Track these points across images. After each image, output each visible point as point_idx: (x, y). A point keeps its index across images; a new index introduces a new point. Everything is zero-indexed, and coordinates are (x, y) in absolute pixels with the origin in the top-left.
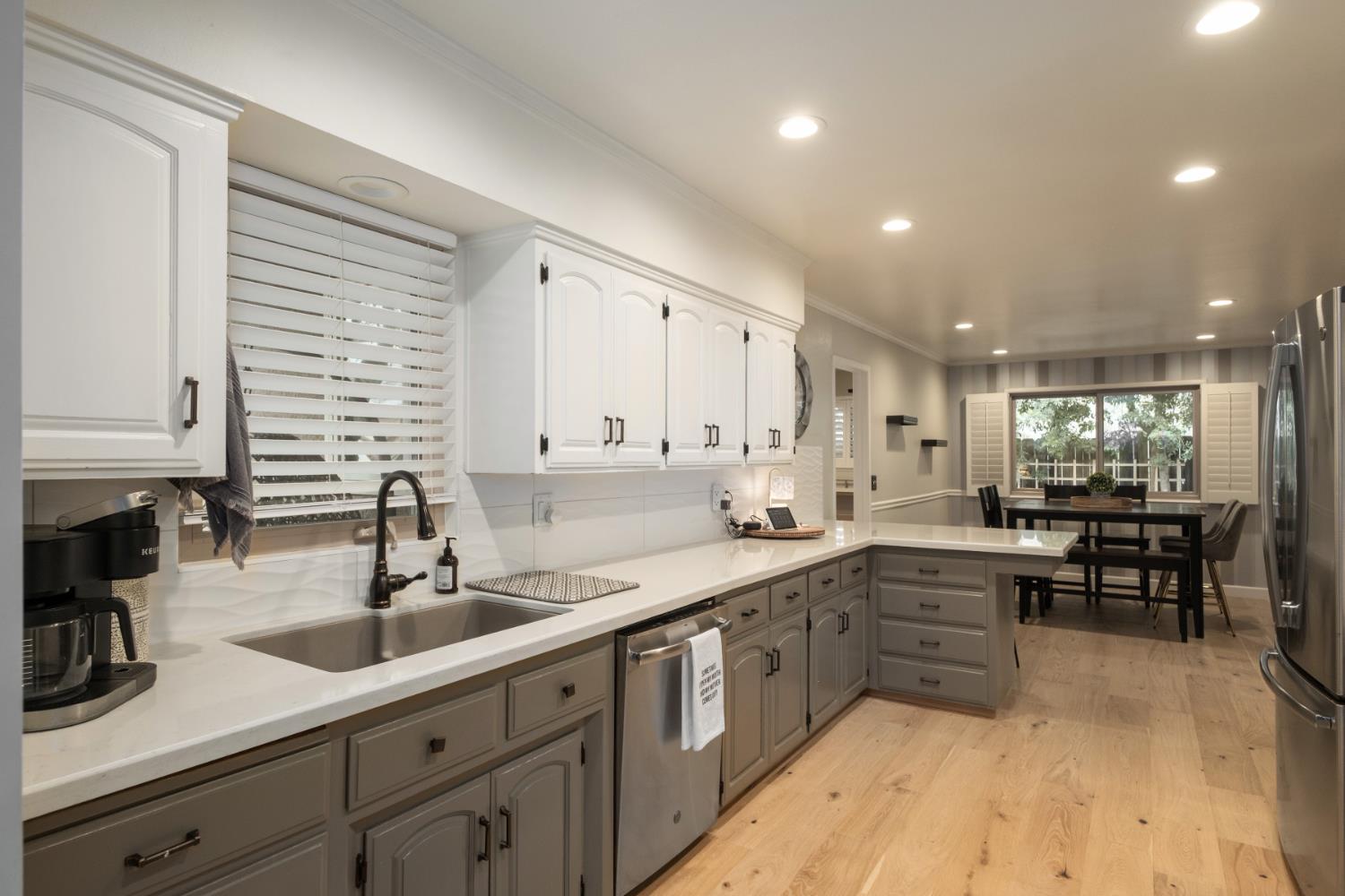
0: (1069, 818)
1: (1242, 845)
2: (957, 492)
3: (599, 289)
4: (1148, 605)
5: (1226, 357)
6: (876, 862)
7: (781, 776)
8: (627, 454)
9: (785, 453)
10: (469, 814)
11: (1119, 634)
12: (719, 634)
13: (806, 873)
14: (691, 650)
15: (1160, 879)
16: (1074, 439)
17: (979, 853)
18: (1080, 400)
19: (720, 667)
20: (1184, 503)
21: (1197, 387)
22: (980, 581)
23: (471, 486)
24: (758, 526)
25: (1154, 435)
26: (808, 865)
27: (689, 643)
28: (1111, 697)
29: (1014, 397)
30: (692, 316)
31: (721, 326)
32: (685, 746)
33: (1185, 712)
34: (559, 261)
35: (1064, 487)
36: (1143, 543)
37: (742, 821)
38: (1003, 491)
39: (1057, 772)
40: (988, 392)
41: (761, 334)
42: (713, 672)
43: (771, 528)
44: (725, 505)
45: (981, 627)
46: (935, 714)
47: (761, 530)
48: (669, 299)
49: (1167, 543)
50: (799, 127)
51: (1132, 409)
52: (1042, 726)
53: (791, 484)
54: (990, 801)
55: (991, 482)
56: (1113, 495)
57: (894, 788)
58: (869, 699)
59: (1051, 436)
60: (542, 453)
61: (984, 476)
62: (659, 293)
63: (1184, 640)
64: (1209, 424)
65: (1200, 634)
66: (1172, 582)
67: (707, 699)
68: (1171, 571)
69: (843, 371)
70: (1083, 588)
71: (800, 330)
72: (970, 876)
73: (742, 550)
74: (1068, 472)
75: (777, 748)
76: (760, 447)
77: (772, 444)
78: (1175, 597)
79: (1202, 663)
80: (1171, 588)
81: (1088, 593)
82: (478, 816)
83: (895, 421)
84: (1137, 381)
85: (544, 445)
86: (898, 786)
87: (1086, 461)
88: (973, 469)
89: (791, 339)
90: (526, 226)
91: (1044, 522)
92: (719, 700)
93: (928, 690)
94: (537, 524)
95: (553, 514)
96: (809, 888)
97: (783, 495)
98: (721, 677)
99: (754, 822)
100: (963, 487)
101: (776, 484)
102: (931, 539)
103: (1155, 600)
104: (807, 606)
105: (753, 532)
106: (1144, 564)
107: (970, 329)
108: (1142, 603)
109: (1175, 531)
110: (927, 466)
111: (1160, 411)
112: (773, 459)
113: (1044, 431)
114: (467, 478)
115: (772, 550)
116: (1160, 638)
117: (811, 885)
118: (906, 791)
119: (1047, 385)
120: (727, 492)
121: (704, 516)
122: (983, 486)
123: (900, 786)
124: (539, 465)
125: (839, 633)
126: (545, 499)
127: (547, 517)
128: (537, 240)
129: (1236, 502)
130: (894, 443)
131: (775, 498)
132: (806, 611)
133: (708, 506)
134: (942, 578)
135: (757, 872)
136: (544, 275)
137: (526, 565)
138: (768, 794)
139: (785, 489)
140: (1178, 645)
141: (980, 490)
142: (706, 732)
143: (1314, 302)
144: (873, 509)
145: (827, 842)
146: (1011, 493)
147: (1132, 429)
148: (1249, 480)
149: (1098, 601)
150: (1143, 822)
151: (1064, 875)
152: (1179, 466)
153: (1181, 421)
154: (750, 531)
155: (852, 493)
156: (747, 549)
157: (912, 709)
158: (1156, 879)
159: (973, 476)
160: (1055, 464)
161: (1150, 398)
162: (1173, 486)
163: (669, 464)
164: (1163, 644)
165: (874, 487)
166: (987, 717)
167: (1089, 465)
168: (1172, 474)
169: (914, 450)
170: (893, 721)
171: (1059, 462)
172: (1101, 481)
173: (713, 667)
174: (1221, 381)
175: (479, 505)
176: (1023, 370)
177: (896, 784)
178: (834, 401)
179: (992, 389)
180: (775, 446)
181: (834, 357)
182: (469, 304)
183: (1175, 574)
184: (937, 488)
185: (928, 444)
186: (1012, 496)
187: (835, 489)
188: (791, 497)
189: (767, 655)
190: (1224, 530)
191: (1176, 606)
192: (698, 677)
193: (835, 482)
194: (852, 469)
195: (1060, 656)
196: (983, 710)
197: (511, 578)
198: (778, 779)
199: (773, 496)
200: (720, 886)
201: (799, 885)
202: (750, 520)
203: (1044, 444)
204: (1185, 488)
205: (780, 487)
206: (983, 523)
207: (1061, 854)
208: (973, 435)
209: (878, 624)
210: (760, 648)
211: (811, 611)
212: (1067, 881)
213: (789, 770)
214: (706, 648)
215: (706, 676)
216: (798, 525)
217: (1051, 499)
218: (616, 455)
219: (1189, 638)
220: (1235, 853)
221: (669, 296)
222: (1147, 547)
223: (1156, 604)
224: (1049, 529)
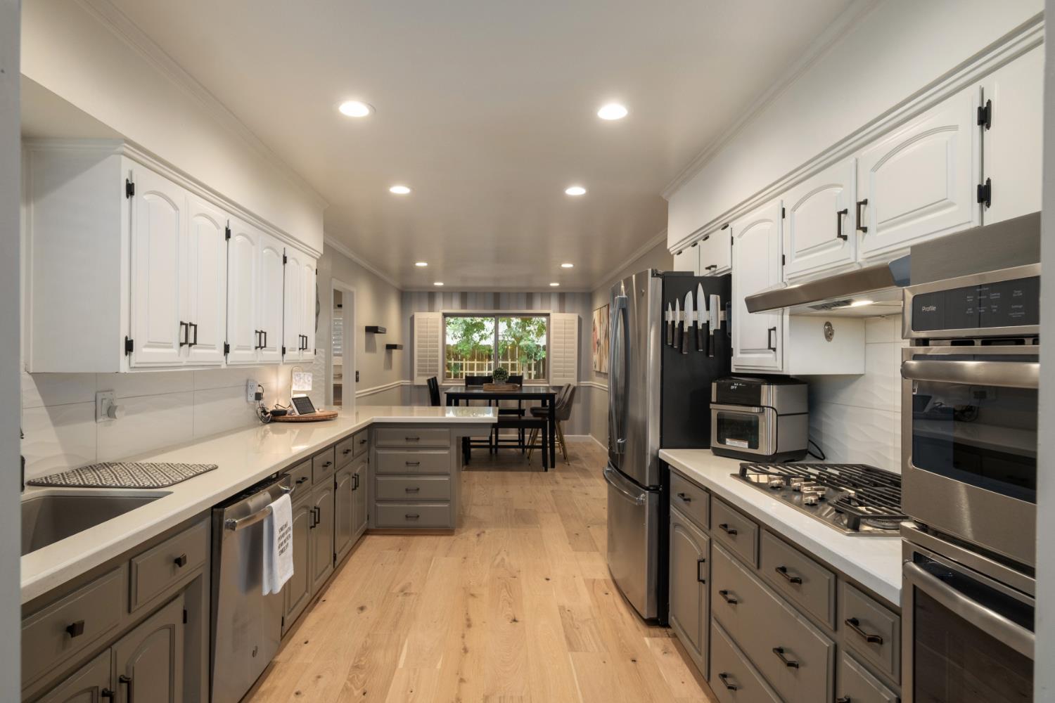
0: (510, 587)
1: (595, 580)
2: (407, 382)
3: (176, 208)
4: (523, 451)
5: (563, 297)
6: (402, 646)
7: (318, 604)
8: (197, 355)
9: (309, 354)
10: (92, 690)
11: (512, 471)
12: (290, 499)
13: (356, 667)
14: (272, 514)
15: (562, 608)
16: (476, 346)
17: (465, 622)
18: (479, 320)
19: (290, 524)
20: (541, 387)
21: (547, 315)
22: (446, 443)
23: (34, 386)
24: (284, 413)
25: (522, 343)
26: (356, 661)
27: (271, 508)
28: (516, 510)
29: (445, 315)
30: (245, 239)
31: (268, 250)
32: (266, 592)
33: (555, 512)
34: (143, 180)
35: (477, 377)
36: (521, 412)
37: (296, 645)
38: (440, 382)
39: (497, 562)
40: (429, 312)
41: (294, 259)
42: (286, 529)
43: (297, 414)
44: (258, 397)
45: (446, 474)
46: (416, 539)
47: (287, 416)
48: (230, 224)
49: (535, 411)
50: (354, 109)
51: (509, 326)
52: (482, 534)
53: (310, 379)
54: (464, 588)
55: (433, 374)
56: (507, 382)
57: (402, 593)
58: (368, 537)
59: (463, 342)
60: (126, 354)
61: (426, 371)
62: (222, 217)
63: (546, 470)
64: (555, 338)
65: (553, 466)
66: (539, 436)
67: (282, 551)
68: (538, 428)
69: (338, 291)
70: (488, 444)
71: (320, 258)
72: (463, 637)
73: (271, 433)
74: (472, 368)
75: (316, 583)
76: (293, 349)
77: (301, 347)
78: (541, 444)
79: (557, 483)
80: (538, 439)
81: (491, 447)
82: (101, 689)
83: (371, 330)
84: (517, 309)
85: (129, 346)
86: (404, 592)
87: (482, 360)
88: (419, 366)
89: (314, 264)
90: (113, 141)
91: (465, 401)
92: (290, 550)
93: (411, 523)
94: (99, 420)
95: (117, 410)
96: (361, 676)
97: (303, 386)
98: (291, 532)
99: (306, 643)
100: (412, 378)
101: (297, 378)
102: (391, 415)
103: (528, 447)
104: (334, 471)
105: (281, 418)
106: (521, 425)
107: (425, 267)
108: (520, 450)
109: (537, 403)
110: (389, 364)
111: (523, 327)
112: (301, 359)
113: (458, 339)
114: (30, 377)
115: (297, 431)
116: (533, 471)
117: (362, 674)
118: (410, 594)
119: (466, 308)
120: (259, 386)
121: (241, 406)
122: (429, 378)
123: (405, 592)
124: (124, 365)
125: (353, 490)
126: (108, 395)
127: (111, 412)
128: (123, 158)
129: (569, 385)
130: (370, 347)
131: (297, 389)
132: (333, 476)
133: (243, 399)
134: (422, 443)
135: (319, 677)
136: (130, 190)
137: (89, 459)
138: (312, 619)
139: (305, 383)
140: (543, 474)
141: (429, 381)
142: (281, 578)
143: (632, 277)
144: (357, 396)
145: (366, 642)
146: (443, 382)
147: (510, 339)
148: (572, 372)
149: (496, 451)
150: (548, 579)
151: (515, 620)
152: (533, 362)
153: (535, 335)
154: (277, 417)
155: (341, 385)
156: (274, 431)
157: (400, 538)
158: (560, 610)
159: (419, 370)
160: (464, 362)
161: (519, 320)
162: (530, 377)
163: (229, 363)
164: (535, 474)
165: (357, 380)
166: (448, 535)
167: (484, 362)
168: (530, 369)
169: (381, 351)
170: (389, 549)
171: (466, 360)
172: (500, 373)
173: (286, 525)
174: (560, 312)
175: (42, 404)
176: (452, 299)
177: (402, 591)
178: (333, 313)
179: (431, 309)
180: (304, 348)
181: (333, 279)
182: (32, 206)
183: (540, 430)
184: (395, 381)
185: (390, 347)
186: (444, 384)
187: (333, 382)
188: (310, 388)
189: (311, 512)
190: (564, 403)
191: (541, 450)
192: (277, 534)
193: (332, 377)
194: (341, 366)
195: (482, 489)
196: (446, 530)
197: (78, 471)
198: (315, 608)
199: (294, 388)
200: (293, 696)
201: (354, 677)
202: (275, 408)
203: (459, 348)
204: (537, 377)
205: (302, 380)
206: (430, 404)
207: (510, 609)
208: (419, 342)
209: (375, 480)
210: (306, 507)
211: (337, 475)
212: (517, 624)
213: (323, 599)
214: (282, 509)
215: (282, 533)
216: (316, 410)
217: (469, 386)
218: (188, 355)
219: (549, 469)
220: (592, 584)
221: (230, 222)
222: (523, 415)
223: (528, 450)
224: (467, 405)
